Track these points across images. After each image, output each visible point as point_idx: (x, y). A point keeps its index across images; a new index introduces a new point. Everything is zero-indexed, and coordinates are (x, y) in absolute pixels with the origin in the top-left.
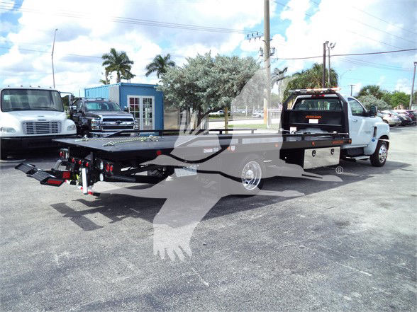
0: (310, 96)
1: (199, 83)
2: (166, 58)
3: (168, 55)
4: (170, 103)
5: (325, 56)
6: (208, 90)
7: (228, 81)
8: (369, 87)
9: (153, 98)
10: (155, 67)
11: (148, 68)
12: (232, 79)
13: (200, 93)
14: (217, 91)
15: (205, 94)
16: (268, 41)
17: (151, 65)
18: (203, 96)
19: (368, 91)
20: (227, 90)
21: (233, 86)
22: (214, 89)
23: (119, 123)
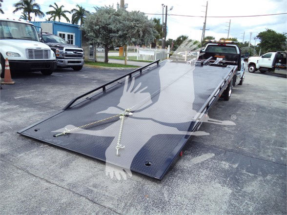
0: (217, 44)
1: (112, 27)
4: (88, 40)
5: (166, 14)
6: (120, 33)
9: (74, 35)
13: (113, 34)
18: (116, 36)
19: (181, 39)
20: (134, 34)
21: (138, 31)
22: (124, 32)
23: (75, 52)
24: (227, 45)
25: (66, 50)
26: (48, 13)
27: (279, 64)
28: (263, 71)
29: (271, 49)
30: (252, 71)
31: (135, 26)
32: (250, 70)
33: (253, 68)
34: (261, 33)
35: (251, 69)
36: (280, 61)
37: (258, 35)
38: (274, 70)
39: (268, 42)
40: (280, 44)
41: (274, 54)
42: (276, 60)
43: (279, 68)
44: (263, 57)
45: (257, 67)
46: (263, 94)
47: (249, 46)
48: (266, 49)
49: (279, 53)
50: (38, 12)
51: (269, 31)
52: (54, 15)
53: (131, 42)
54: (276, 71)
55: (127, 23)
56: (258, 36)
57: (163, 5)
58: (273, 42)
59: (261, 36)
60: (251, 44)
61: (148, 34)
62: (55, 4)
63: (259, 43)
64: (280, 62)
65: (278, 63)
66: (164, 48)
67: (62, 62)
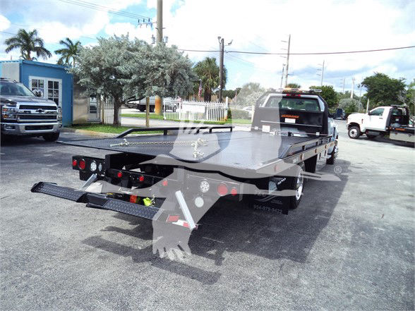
0: (285, 95)
1: (121, 69)
2: (32, 34)
3: (35, 31)
4: (83, 89)
5: (223, 51)
6: (134, 77)
7: (157, 70)
8: (251, 84)
9: (60, 81)
10: (17, 42)
11: (8, 43)
12: (162, 68)
13: (122, 80)
14: (144, 79)
15: (129, 81)
16: (160, 29)
17: (12, 40)
18: (127, 83)
19: (249, 87)
20: (157, 79)
21: (163, 75)
22: (141, 77)
23: (40, 111)
24: (302, 96)
25: (21, 107)
26: (58, 52)
27: (396, 125)
28: (372, 136)
29: (384, 101)
30: (354, 136)
31: (160, 66)
32: (351, 135)
33: (355, 131)
34: (367, 78)
35: (353, 133)
36: (397, 120)
37: (363, 81)
38: (389, 135)
39: (378, 92)
40: (395, 94)
41: (387, 110)
42: (391, 119)
43: (396, 131)
44: (370, 114)
45: (362, 129)
46: (370, 187)
47: (352, 96)
48: (376, 102)
49: (395, 108)
50: (42, 51)
51: (379, 75)
52: (67, 54)
53: (153, 92)
54: (392, 136)
55: (145, 62)
56: (363, 83)
57: (219, 38)
58: (386, 91)
59: (368, 82)
60: (354, 95)
61: (180, 79)
62: (68, 39)
63: (366, 92)
64: (397, 122)
65: (394, 123)
66: (221, 101)
67: (13, 127)
